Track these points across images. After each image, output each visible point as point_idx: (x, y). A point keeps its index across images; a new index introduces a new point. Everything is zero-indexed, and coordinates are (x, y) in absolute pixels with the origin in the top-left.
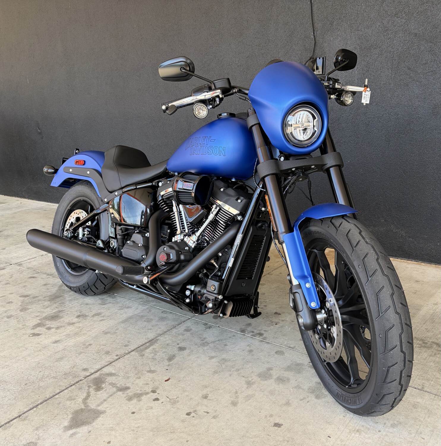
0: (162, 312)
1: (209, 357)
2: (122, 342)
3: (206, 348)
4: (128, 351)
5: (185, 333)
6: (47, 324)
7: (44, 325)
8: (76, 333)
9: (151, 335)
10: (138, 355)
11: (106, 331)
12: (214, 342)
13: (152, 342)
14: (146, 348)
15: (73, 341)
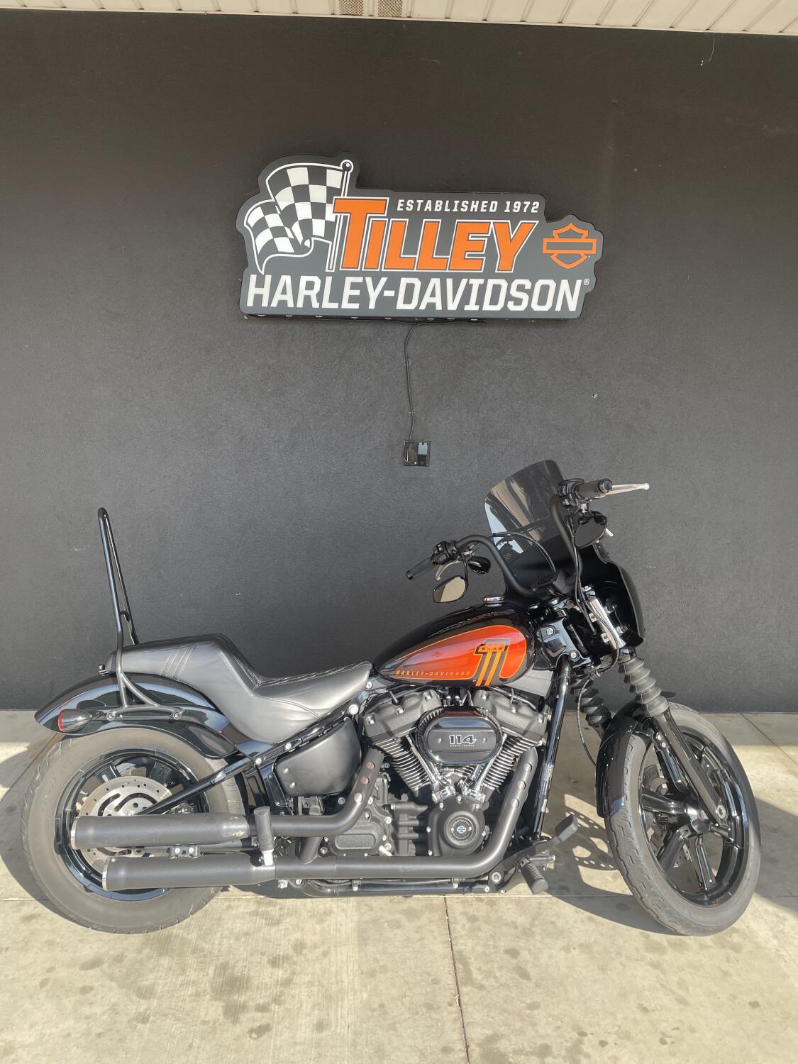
0: (390, 902)
1: (561, 949)
2: (419, 978)
3: (538, 938)
4: (452, 989)
5: (476, 924)
6: (245, 1002)
7: (244, 1008)
8: (324, 997)
9: (441, 949)
10: (476, 990)
11: (365, 970)
12: (532, 924)
13: (457, 959)
14: (468, 972)
15: (346, 1013)
